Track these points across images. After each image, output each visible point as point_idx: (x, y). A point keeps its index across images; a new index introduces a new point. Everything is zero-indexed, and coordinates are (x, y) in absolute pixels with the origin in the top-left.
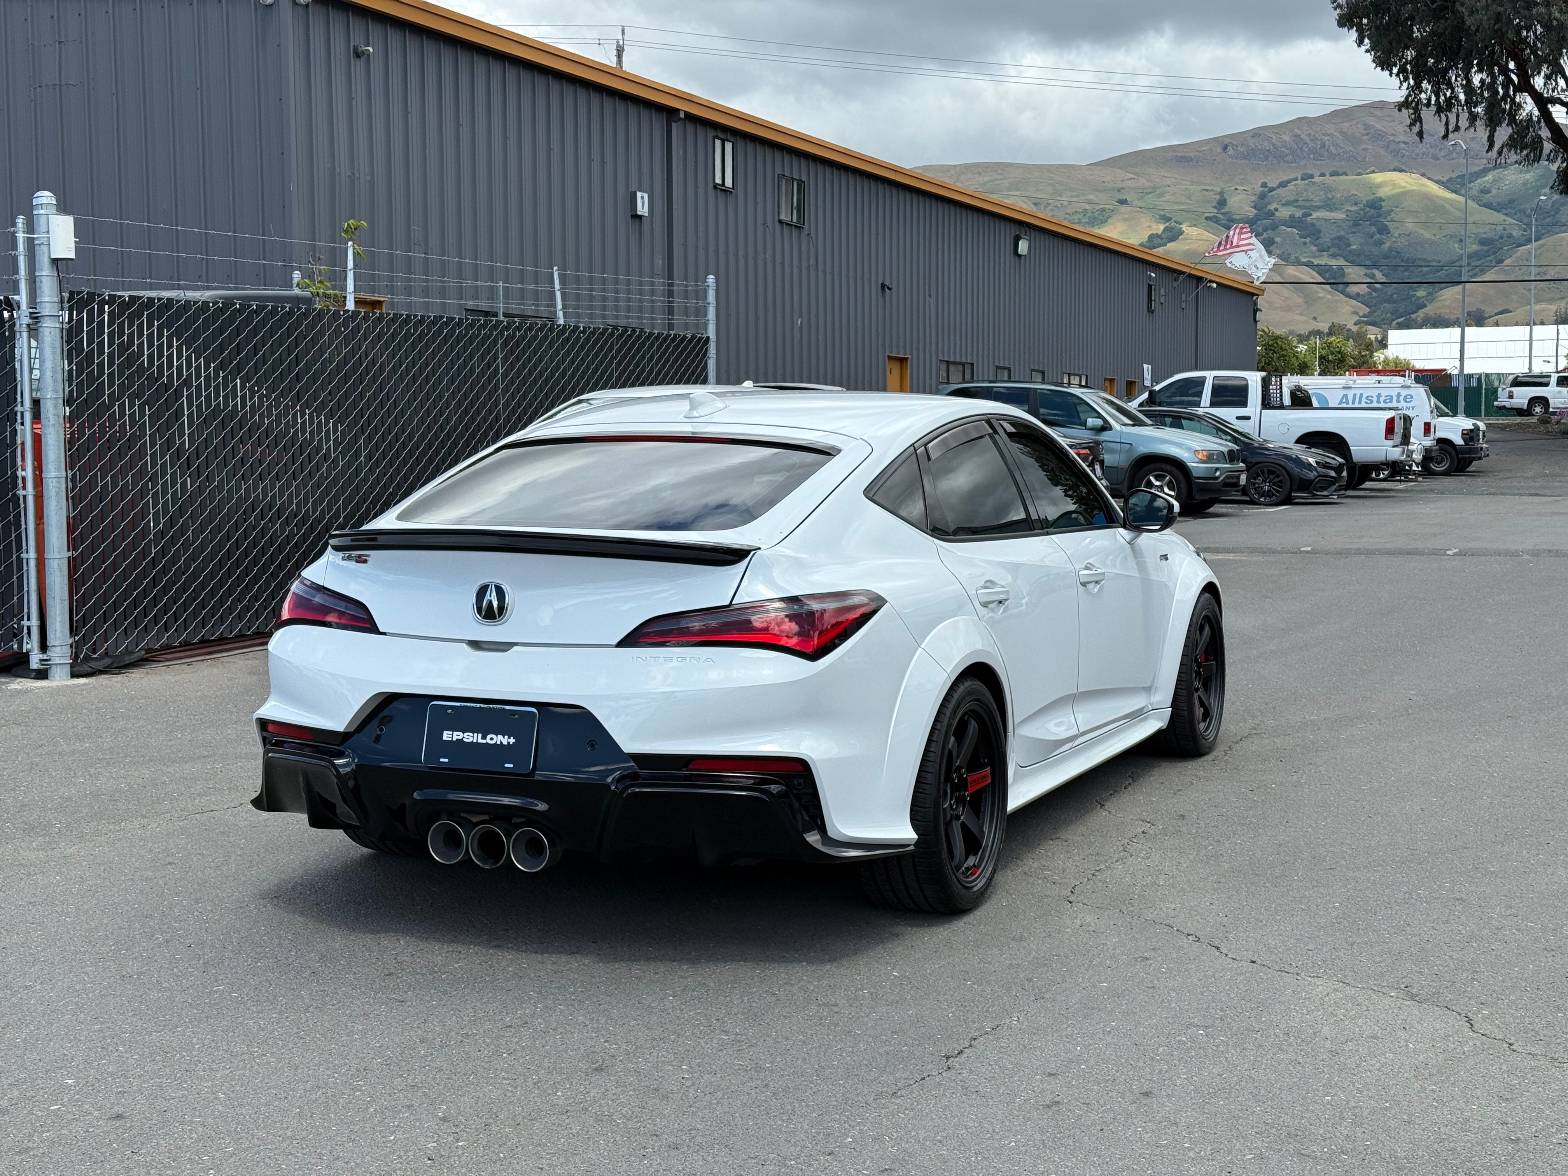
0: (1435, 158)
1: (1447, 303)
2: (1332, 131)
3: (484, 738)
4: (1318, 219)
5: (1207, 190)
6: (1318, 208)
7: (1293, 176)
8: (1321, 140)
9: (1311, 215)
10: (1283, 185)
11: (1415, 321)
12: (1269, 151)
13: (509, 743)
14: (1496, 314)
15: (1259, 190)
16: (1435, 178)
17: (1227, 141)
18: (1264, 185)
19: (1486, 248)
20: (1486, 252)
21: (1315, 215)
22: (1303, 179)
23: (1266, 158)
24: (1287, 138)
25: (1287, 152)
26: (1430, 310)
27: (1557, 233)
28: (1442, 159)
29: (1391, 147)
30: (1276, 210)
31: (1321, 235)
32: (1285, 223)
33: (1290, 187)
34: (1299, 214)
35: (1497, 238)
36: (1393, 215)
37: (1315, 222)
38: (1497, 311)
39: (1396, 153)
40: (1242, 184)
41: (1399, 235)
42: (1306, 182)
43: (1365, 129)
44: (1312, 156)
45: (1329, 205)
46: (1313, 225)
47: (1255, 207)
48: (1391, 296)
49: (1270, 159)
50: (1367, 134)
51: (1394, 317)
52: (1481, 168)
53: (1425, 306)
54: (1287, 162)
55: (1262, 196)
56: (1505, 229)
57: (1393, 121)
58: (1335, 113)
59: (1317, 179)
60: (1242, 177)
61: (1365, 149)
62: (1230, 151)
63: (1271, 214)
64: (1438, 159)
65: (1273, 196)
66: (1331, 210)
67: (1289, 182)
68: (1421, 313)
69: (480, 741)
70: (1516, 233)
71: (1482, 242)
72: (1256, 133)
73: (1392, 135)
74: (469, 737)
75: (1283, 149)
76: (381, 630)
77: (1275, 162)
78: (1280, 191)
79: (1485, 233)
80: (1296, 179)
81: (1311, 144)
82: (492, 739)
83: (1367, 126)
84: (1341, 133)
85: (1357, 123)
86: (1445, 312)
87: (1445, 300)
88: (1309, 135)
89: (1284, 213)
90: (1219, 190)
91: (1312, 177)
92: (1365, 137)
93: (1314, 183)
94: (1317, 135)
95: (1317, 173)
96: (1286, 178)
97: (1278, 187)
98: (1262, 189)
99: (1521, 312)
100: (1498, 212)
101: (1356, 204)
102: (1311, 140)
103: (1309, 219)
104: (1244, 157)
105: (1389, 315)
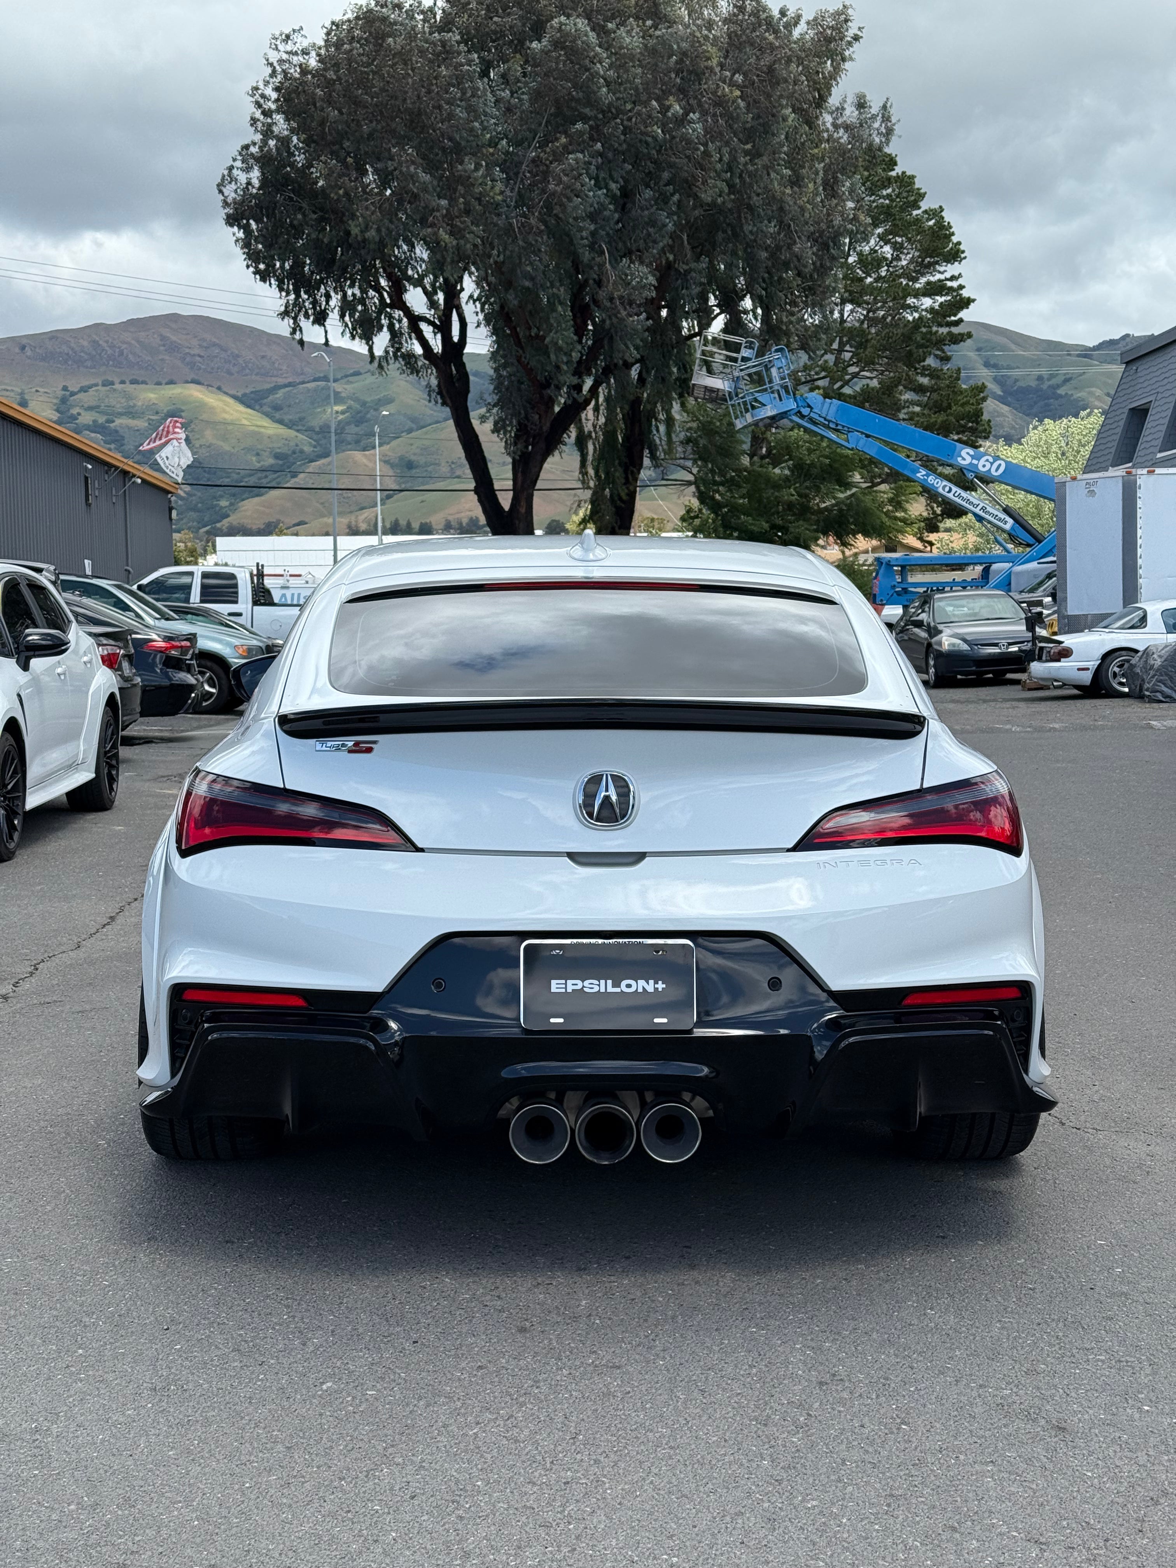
0: (229, 373)
1: (249, 513)
2: (129, 340)
3: (616, 984)
4: (121, 425)
5: (7, 390)
6: (121, 414)
7: (93, 382)
8: (119, 348)
9: (113, 422)
10: (84, 389)
11: (220, 529)
12: (68, 354)
13: (656, 989)
14: (295, 525)
15: (60, 393)
16: (232, 392)
17: (24, 341)
18: (65, 388)
19: (281, 462)
20: (282, 465)
21: (118, 422)
22: (104, 385)
23: (66, 362)
24: (85, 343)
25: (86, 357)
26: (233, 519)
27: (344, 451)
28: (236, 375)
29: (188, 359)
30: (79, 414)
31: (126, 441)
32: (88, 428)
33: (92, 391)
34: (101, 420)
35: (290, 452)
36: (193, 426)
37: (118, 429)
38: (294, 522)
39: (192, 365)
40: (42, 386)
41: (201, 446)
42: (108, 388)
43: (161, 340)
44: (111, 363)
45: (131, 413)
46: (117, 431)
47: (57, 410)
48: (196, 505)
49: (70, 363)
50: (164, 345)
51: (200, 525)
52: (272, 385)
53: (228, 516)
54: (87, 367)
55: (64, 400)
56: (297, 445)
57: (188, 334)
58: (131, 322)
59: (118, 386)
60: (42, 379)
61: (162, 360)
62: (28, 352)
63: (74, 418)
64: (232, 374)
65: (75, 400)
66: (133, 418)
67: (90, 387)
68: (225, 524)
69: (610, 989)
70: (307, 449)
71: (277, 456)
72: (54, 336)
73: (188, 347)
74: (592, 986)
75: (82, 354)
76: (420, 845)
77: (75, 366)
78: (81, 396)
79: (279, 448)
80: (96, 385)
81: (110, 352)
82: (629, 986)
83: (163, 338)
84: (138, 342)
85: (154, 333)
86: (248, 523)
87: (245, 511)
88: (107, 342)
89: (86, 418)
90: (20, 391)
91: (112, 383)
92: (162, 348)
93: (115, 390)
94: (115, 342)
95: (117, 380)
96: (86, 383)
97: (79, 391)
98: (64, 392)
99: (315, 524)
100: (290, 428)
101: (157, 413)
102: (110, 347)
103: (112, 425)
104: (43, 359)
105: (195, 524)
